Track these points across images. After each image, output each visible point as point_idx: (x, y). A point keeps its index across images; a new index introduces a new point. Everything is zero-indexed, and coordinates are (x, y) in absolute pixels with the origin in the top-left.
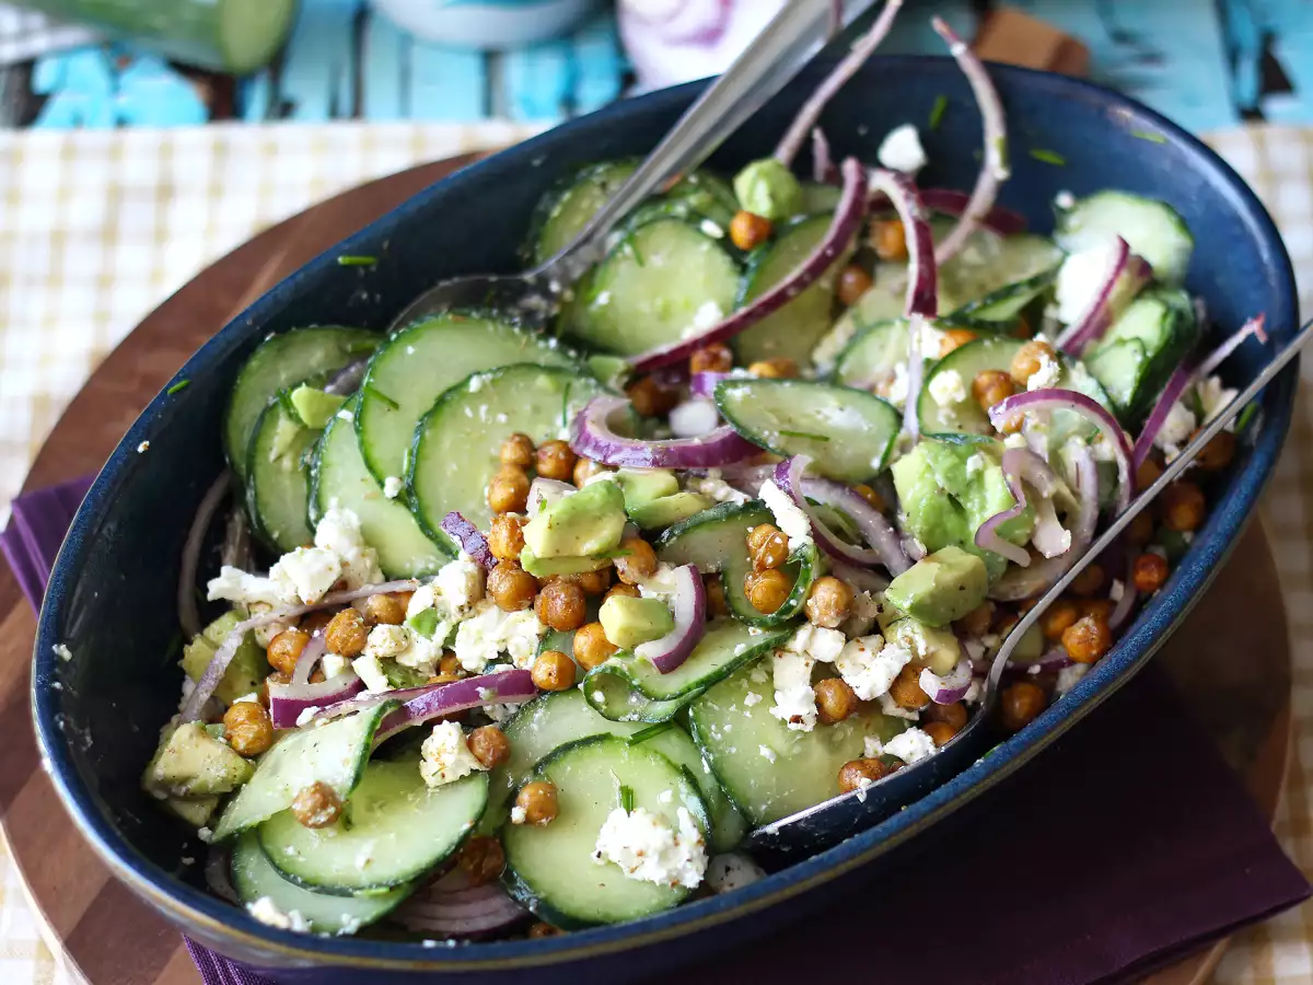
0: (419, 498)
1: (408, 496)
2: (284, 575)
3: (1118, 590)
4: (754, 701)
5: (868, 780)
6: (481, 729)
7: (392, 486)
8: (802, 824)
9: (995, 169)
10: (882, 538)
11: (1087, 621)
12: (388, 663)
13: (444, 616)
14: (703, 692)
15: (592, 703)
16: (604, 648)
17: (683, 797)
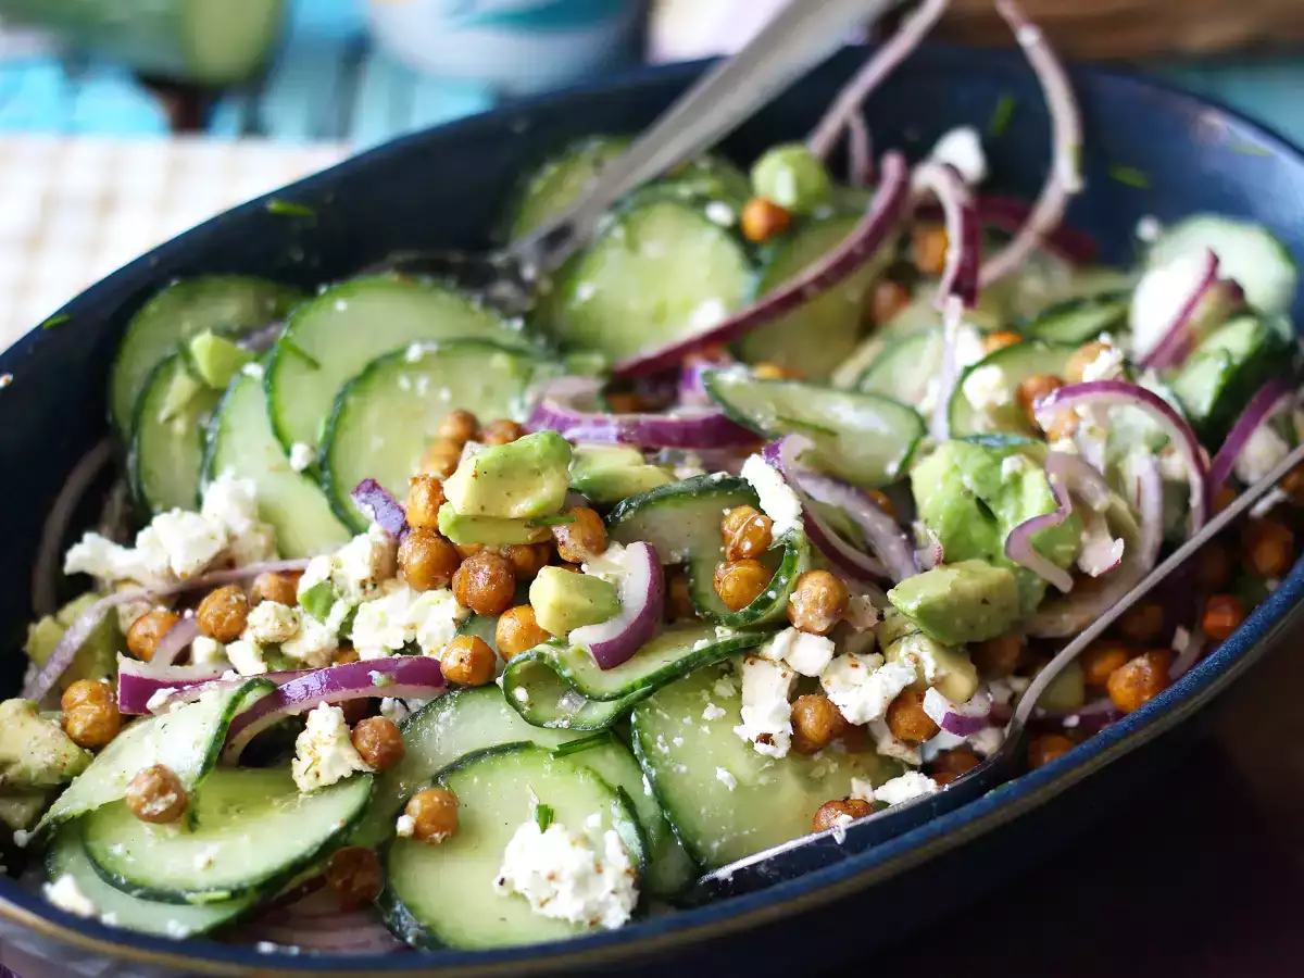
0: (333, 473)
1: (319, 472)
2: (156, 543)
3: (1182, 640)
4: (715, 715)
5: (850, 818)
6: (369, 720)
7: (300, 456)
8: (762, 869)
9: (1065, 177)
10: (891, 547)
11: (1141, 662)
12: (271, 650)
13: (341, 593)
14: (648, 694)
15: (512, 701)
16: (533, 634)
17: (615, 823)
